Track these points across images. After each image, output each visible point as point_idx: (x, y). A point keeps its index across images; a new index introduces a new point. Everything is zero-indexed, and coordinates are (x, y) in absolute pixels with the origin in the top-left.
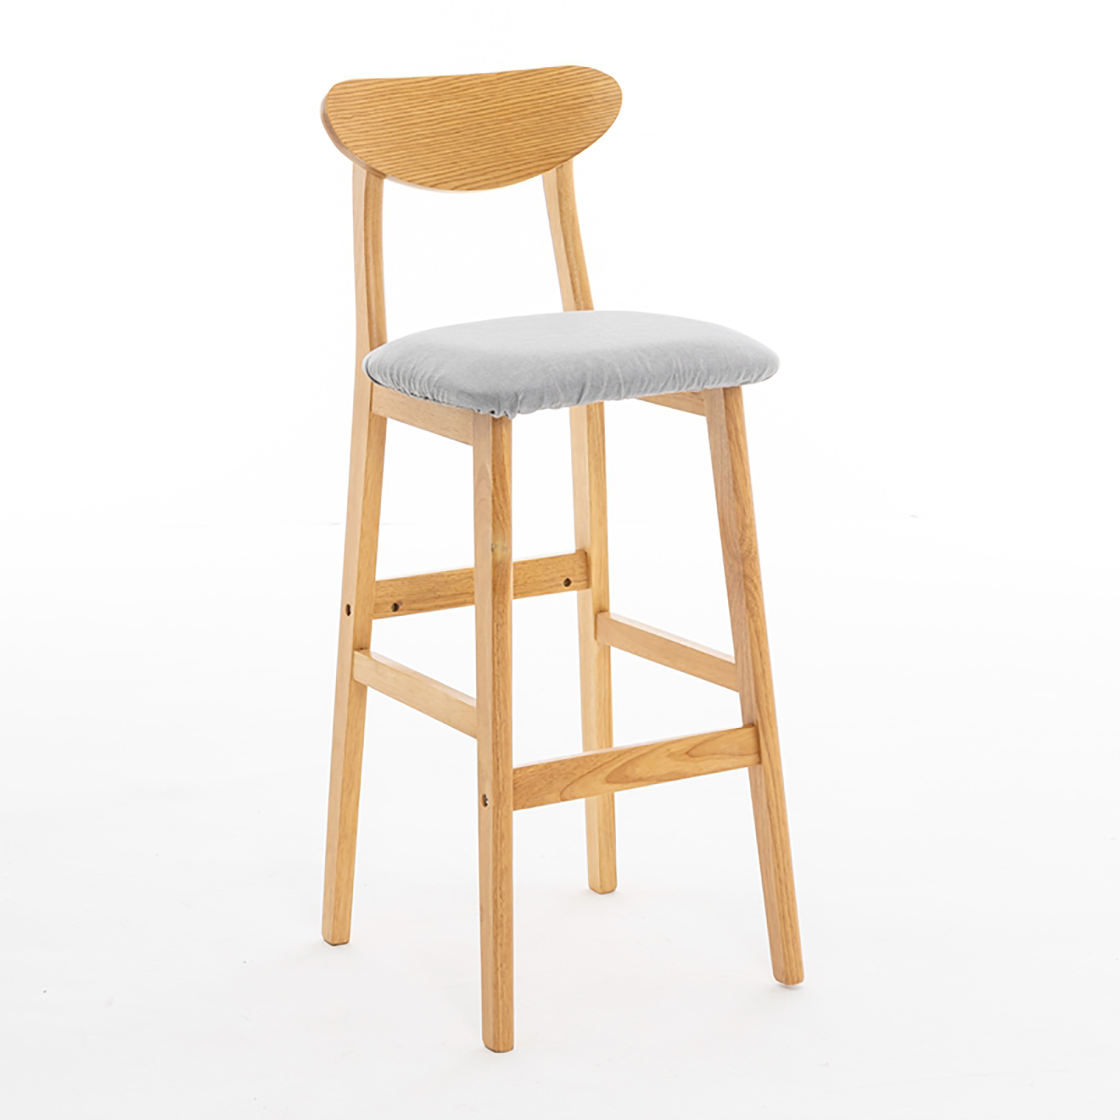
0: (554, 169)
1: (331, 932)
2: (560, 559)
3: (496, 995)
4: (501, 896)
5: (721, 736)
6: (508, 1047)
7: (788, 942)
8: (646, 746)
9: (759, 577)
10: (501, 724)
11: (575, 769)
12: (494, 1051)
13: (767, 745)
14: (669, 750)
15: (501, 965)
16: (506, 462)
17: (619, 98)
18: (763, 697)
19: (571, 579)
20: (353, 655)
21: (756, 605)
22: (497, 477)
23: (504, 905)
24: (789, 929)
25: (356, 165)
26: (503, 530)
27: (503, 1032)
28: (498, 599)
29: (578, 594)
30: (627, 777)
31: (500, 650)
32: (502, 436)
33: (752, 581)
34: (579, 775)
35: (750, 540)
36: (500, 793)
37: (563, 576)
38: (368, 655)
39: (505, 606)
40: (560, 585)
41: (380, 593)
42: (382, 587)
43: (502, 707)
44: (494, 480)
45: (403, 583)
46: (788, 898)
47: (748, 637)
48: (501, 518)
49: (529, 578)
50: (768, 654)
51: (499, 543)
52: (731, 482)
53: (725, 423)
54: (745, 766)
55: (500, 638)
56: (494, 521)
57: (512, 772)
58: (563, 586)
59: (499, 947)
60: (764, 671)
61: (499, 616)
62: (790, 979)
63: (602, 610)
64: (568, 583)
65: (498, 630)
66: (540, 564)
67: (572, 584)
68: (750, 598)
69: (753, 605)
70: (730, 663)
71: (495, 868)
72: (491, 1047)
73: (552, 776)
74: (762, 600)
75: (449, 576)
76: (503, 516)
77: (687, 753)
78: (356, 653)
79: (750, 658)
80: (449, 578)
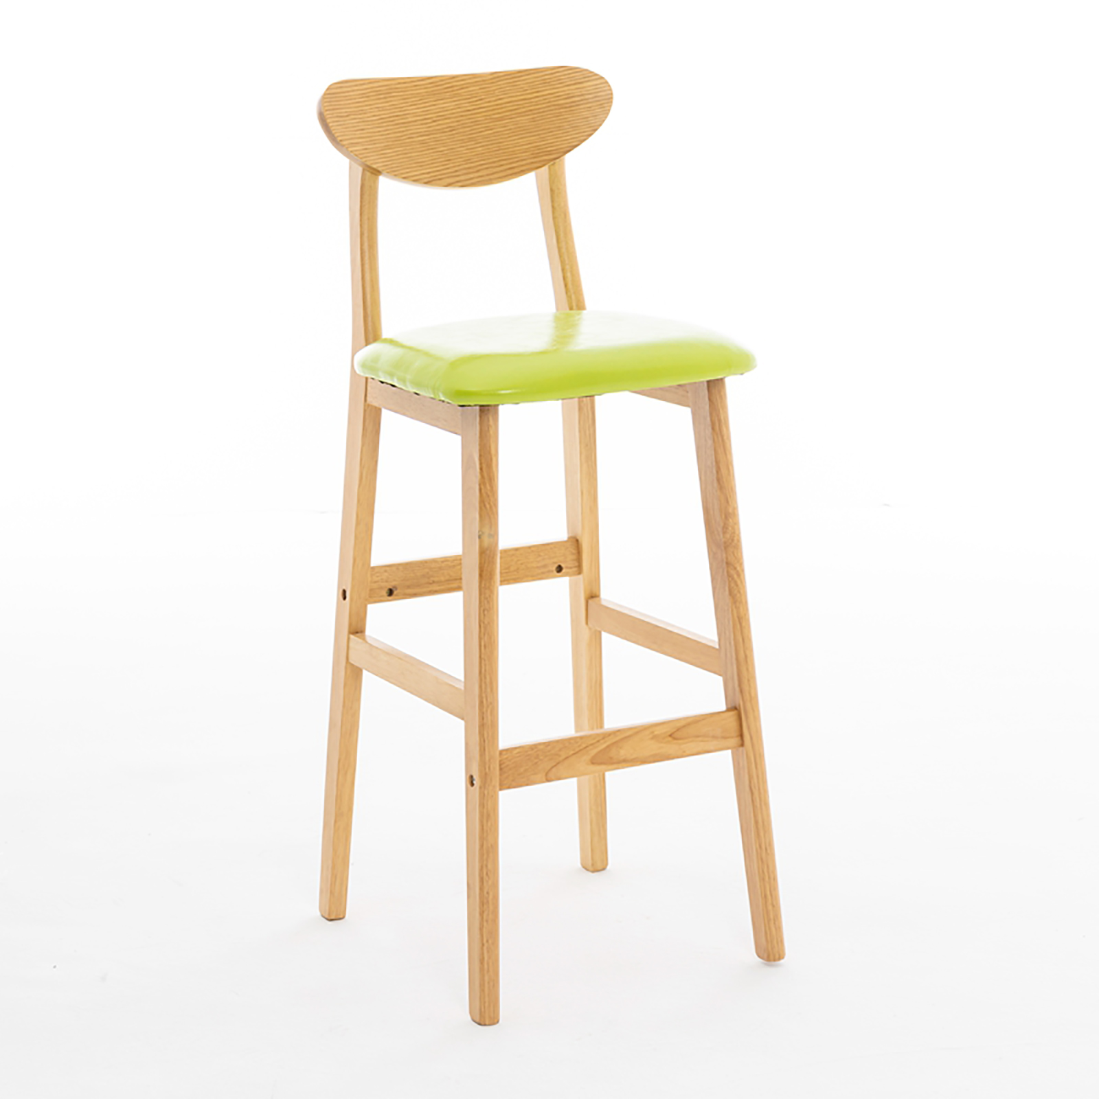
0: (547, 167)
1: (327, 908)
2: (552, 546)
3: (482, 970)
4: (487, 874)
5: (703, 719)
6: (494, 1021)
7: (769, 920)
8: (630, 729)
9: (741, 564)
10: (488, 706)
11: (560, 750)
12: (480, 1024)
13: (749, 728)
14: (653, 732)
15: (487, 941)
16: (493, 452)
17: (609, 99)
18: (745, 681)
19: (563, 565)
20: (349, 639)
21: (739, 592)
22: (484, 466)
23: (490, 882)
24: (770, 908)
25: (353, 163)
26: (490, 518)
27: (489, 1006)
28: (485, 585)
29: (570, 580)
30: (611, 758)
31: (486, 635)
32: (489, 426)
33: (735, 568)
34: (563, 757)
35: (733, 528)
36: (486, 774)
37: (555, 563)
38: (364, 639)
39: (492, 592)
40: (552, 571)
41: (375, 579)
42: (377, 573)
43: (489, 690)
44: (481, 469)
45: (398, 569)
46: (769, 878)
47: (731, 623)
48: (488, 506)
49: (522, 564)
50: (750, 640)
51: (486, 530)
52: (714, 471)
53: (708, 414)
54: (728, 748)
55: (486, 622)
56: (481, 508)
57: (498, 753)
58: (555, 572)
59: (485, 924)
60: (746, 656)
61: (486, 602)
62: (772, 957)
63: (593, 596)
64: (559, 569)
65: (484, 615)
66: (533, 551)
67: (564, 571)
68: (733, 585)
69: (736, 592)
70: (714, 648)
71: (482, 846)
72: (477, 1021)
73: (537, 757)
74: (744, 587)
75: (443, 562)
76: (489, 503)
77: (670, 736)
78: (352, 636)
79: (732, 643)
80: (443, 565)
